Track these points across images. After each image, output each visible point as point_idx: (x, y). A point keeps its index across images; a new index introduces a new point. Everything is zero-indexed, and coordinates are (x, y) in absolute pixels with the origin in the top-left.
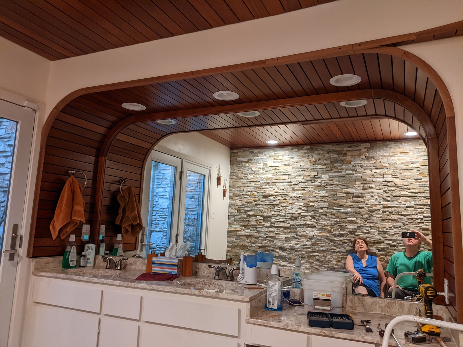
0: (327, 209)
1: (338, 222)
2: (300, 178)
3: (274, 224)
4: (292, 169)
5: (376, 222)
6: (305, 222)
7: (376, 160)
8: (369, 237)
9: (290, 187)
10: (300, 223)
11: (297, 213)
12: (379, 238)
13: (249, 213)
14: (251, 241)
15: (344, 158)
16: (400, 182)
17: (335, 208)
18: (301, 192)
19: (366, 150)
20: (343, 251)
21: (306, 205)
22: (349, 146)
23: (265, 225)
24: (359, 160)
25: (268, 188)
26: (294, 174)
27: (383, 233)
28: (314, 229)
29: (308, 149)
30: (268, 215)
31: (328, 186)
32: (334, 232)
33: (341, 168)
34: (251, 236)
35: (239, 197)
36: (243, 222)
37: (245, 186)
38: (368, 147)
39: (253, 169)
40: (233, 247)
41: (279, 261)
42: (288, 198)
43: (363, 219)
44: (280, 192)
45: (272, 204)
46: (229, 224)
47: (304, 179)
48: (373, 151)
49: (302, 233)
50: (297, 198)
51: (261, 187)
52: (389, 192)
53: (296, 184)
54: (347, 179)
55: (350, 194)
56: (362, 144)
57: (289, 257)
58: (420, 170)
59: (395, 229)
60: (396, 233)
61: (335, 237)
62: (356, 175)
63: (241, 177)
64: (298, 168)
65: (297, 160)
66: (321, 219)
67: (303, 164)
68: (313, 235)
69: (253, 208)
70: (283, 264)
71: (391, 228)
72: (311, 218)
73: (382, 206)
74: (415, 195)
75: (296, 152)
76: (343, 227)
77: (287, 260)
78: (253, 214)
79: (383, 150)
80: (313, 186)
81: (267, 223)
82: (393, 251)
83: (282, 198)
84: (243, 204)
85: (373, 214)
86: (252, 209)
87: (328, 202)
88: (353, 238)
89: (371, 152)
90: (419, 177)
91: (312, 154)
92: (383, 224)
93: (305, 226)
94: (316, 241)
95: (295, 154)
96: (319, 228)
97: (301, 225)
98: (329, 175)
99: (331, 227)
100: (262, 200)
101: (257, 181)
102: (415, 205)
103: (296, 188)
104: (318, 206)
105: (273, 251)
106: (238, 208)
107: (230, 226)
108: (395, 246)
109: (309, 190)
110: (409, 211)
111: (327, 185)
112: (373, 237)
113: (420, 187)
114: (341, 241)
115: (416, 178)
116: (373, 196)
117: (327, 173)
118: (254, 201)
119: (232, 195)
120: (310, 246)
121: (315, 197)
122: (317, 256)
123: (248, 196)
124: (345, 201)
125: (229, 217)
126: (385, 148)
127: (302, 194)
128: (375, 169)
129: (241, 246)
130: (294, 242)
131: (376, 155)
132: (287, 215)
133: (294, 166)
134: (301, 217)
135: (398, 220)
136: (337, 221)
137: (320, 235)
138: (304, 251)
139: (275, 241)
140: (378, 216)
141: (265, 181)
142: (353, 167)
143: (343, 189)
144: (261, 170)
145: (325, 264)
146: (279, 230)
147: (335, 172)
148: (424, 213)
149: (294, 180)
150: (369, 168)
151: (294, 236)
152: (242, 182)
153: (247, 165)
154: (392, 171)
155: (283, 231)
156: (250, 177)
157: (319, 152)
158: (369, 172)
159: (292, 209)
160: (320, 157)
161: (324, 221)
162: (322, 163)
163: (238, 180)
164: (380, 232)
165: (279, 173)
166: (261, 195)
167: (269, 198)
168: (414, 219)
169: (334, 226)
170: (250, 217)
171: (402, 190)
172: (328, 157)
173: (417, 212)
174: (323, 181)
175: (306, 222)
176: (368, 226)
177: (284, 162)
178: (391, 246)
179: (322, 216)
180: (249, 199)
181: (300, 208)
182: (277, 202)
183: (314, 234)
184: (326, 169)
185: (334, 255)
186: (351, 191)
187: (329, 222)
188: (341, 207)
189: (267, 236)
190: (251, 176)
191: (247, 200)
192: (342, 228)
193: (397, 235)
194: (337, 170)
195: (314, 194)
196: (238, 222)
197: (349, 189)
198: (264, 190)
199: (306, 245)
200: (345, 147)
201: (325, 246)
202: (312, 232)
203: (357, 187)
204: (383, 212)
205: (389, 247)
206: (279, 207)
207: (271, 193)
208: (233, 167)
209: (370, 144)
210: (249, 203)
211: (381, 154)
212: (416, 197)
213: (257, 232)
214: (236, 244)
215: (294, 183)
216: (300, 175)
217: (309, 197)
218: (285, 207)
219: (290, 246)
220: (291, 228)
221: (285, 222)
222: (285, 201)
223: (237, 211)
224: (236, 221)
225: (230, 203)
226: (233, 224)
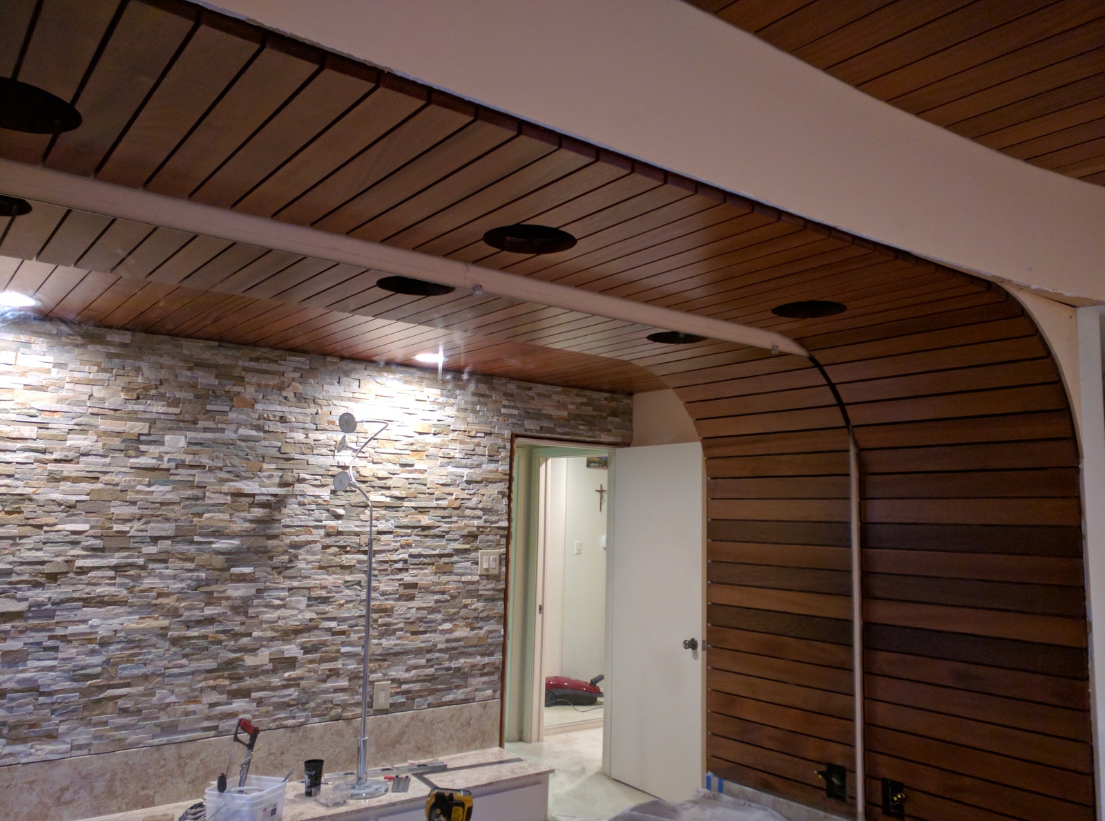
0: (169, 542)
1: (202, 580)
2: (85, 439)
4: (55, 405)
5: (305, 575)
6: (87, 590)
7: (321, 406)
8: (284, 618)
9: (40, 468)
10: (69, 596)
11: (61, 558)
12: (308, 618)
15: (237, 389)
16: (371, 470)
17: (197, 539)
18: (86, 486)
19: (297, 375)
20: (207, 668)
21: (98, 532)
22: (254, 355)
24: (278, 402)
26: (60, 424)
27: (319, 603)
28: (118, 610)
29: (123, 345)
31: (180, 471)
32: (187, 614)
33: (225, 417)
38: (304, 367)
42: (27, 508)
43: (273, 568)
47: (100, 444)
48: (314, 382)
49: (72, 629)
50: (67, 509)
52: (343, 493)
53: (69, 458)
54: (241, 453)
55: (243, 499)
56: (288, 358)
57: (10, 720)
58: (412, 444)
59: (347, 591)
60: (348, 599)
61: (188, 627)
62: (267, 443)
64: (80, 403)
65: (77, 375)
66: (150, 575)
67: (98, 392)
68: (115, 631)
71: (339, 587)
72: (112, 573)
73: (322, 532)
74: (398, 503)
75: (77, 346)
76: (215, 595)
77: (5, 731)
79: (339, 383)
80: (132, 468)
82: (337, 648)
85: (301, 555)
87: (176, 521)
88: (243, 624)
89: (311, 383)
90: (409, 460)
91: (138, 364)
92: (320, 580)
93: (87, 602)
94: (122, 649)
95: (73, 355)
96: (139, 603)
97: (74, 602)
98: (186, 437)
99: (178, 600)
102: (396, 527)
103: (65, 474)
104: (140, 534)
108: (343, 633)
109: (117, 479)
110: (382, 543)
111: (177, 467)
112: (294, 615)
113: (410, 484)
114: (205, 637)
115: (404, 461)
116: (305, 505)
117: (180, 429)
120: (99, 669)
121: (134, 503)
122: (120, 697)
124: (227, 517)
126: (345, 378)
127: (88, 495)
128: (317, 430)
130: (37, 663)
131: (321, 392)
132: (18, 569)
133: (64, 393)
134: (77, 573)
135: (357, 565)
136: (198, 579)
137: (140, 629)
138: (73, 690)
140: (310, 558)
142: (259, 419)
143: (226, 482)
145: (145, 719)
147: (205, 428)
148: (409, 546)
149: (61, 445)
150: (301, 425)
151: (39, 643)
154: (355, 439)
157: (161, 360)
158: (300, 436)
159: (41, 545)
160: (162, 378)
161: (157, 580)
162: (169, 398)
164: (314, 601)
168: (391, 561)
169: (187, 595)
171: (372, 489)
172: (188, 381)
173: (399, 544)
174: (167, 453)
175: (94, 588)
176: (284, 586)
177: (24, 374)
178: (335, 633)
179: (151, 566)
181: (75, 543)
183: (118, 627)
184: (181, 417)
185: (179, 685)
186: (247, 488)
187: (174, 583)
188: (215, 537)
192: (210, 600)
193: (350, 605)
194: (211, 424)
195: (130, 496)
197: (243, 481)
199: (83, 668)
200: (240, 358)
201: (152, 660)
202: (111, 621)
203: (265, 477)
204: (325, 547)
205: (330, 638)
209: (308, 362)
211: (333, 392)
212: (399, 507)
215: (58, 453)
216: (86, 428)
217: (112, 504)
218: (11, 542)
219: (20, 682)
220: (30, 615)
221: (7, 597)
222: (16, 518)
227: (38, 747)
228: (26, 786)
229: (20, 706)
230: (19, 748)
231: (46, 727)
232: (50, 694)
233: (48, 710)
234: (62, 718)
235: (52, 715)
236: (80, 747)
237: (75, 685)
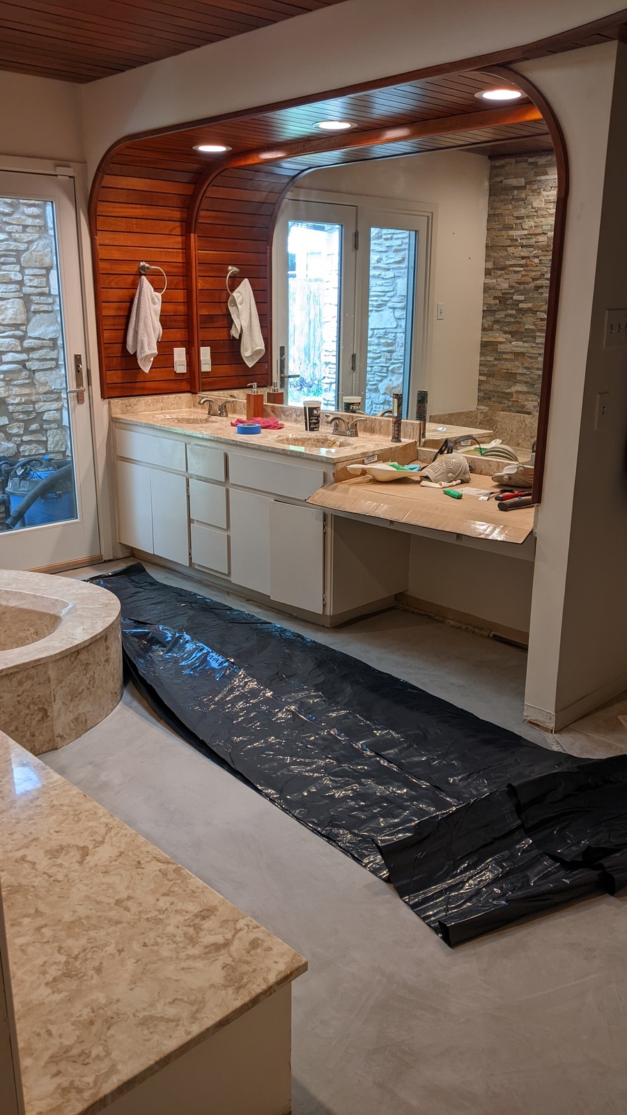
13: (521, 305)
14: (522, 364)
34: (523, 354)
35: (504, 272)
36: (509, 323)
37: (517, 246)
39: (535, 205)
46: (484, 329)
63: (510, 225)
69: (530, 294)
78: (528, 308)
84: (512, 287)
86: (527, 297)
101: (538, 235)
106: (501, 295)
107: (486, 333)
118: (534, 280)
119: (490, 266)
123: (522, 269)
125: (485, 313)
129: (505, 372)
144: (551, 205)
152: (511, 236)
153: (523, 195)
156: (529, 223)
163: (504, 233)
166: (547, 265)
170: (523, 315)
180: (524, 275)
191: (520, 278)
196: (501, 325)
208: (495, 201)
210: (523, 283)
213: (534, 345)
214: (496, 369)
223: (498, 301)
224: (497, 322)
225: (486, 285)
226: (491, 329)
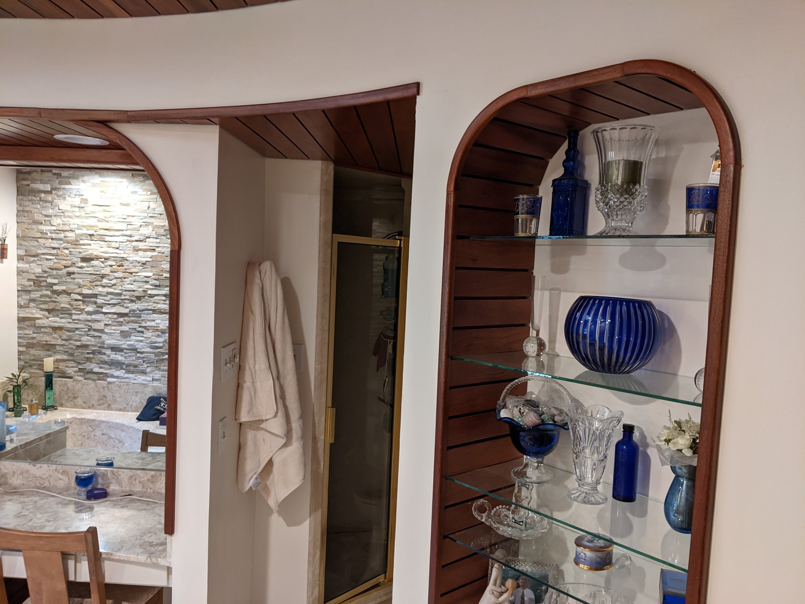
2: (148, 229)
3: (102, 307)
4: (133, 213)
6: (154, 306)
9: (130, 245)
10: (146, 308)
11: (141, 289)
13: (55, 288)
14: (61, 337)
18: (150, 254)
21: (157, 277)
23: (85, 310)
25: (90, 245)
26: (137, 222)
30: (90, 292)
34: (61, 328)
35: (36, 259)
36: (45, 303)
37: (47, 239)
39: (61, 207)
40: (30, 346)
41: (111, 369)
42: (126, 263)
44: (112, 253)
45: (98, 273)
46: (20, 306)
47: (154, 232)
49: (149, 324)
50: (142, 265)
51: (78, 241)
53: (141, 239)
57: (126, 362)
63: (39, 221)
64: (145, 212)
65: (142, 197)
67: (152, 205)
69: (64, 279)
70: (117, 373)
75: (141, 182)
77: (124, 367)
78: (63, 290)
81: (89, 307)
83: (116, 263)
84: (45, 272)
86: (60, 280)
93: (154, 311)
95: (140, 187)
97: (148, 311)
100: (79, 266)
101: (68, 231)
103: (140, 247)
105: (100, 353)
106: (35, 278)
107: (22, 309)
109: (163, 250)
118: (65, 267)
119: (22, 253)
120: (161, 345)
123: (54, 257)
125: (20, 293)
127: (151, 258)
129: (45, 344)
130: (135, 338)
132: (124, 293)
133: (137, 207)
134: (149, 297)
138: (151, 353)
139: (104, 337)
141: (85, 231)
144: (77, 209)
146: (111, 318)
151: (135, 329)
152: (41, 230)
153: (50, 198)
155: (117, 320)
156: (56, 221)
159: (132, 282)
163: (34, 227)
165: (110, 219)
166: (77, 256)
167: (92, 262)
170: (58, 296)
175: (157, 305)
177: (120, 198)
180: (56, 263)
181: (147, 282)
182: (107, 271)
189: (89, 328)
190: (56, 219)
191: (51, 265)
196: (37, 303)
198: (83, 247)
199: (155, 343)
206: (111, 278)
207: (95, 253)
208: (23, 200)
210: (56, 269)
213: (71, 321)
214: (35, 341)
215: (137, 237)
216: (147, 224)
217: (162, 263)
218: (120, 280)
219: (129, 345)
220: (131, 315)
221: (120, 306)
222: (121, 269)
223: (32, 283)
224: (33, 300)
225: (18, 269)
226: (27, 306)
227: (138, 376)
228: (134, 393)
229: (129, 356)
230: (131, 376)
231: (141, 368)
232: (142, 353)
233: (141, 360)
234: (148, 365)
235: (144, 362)
236: (157, 380)
237: (152, 350)
